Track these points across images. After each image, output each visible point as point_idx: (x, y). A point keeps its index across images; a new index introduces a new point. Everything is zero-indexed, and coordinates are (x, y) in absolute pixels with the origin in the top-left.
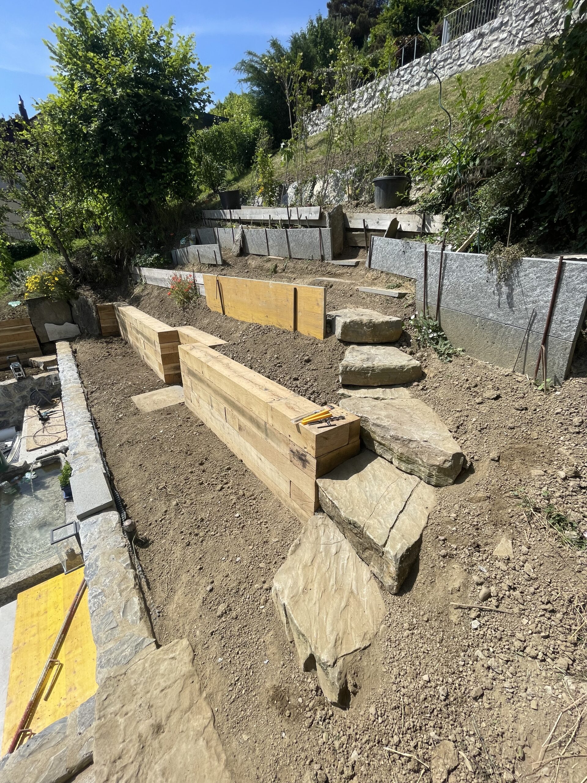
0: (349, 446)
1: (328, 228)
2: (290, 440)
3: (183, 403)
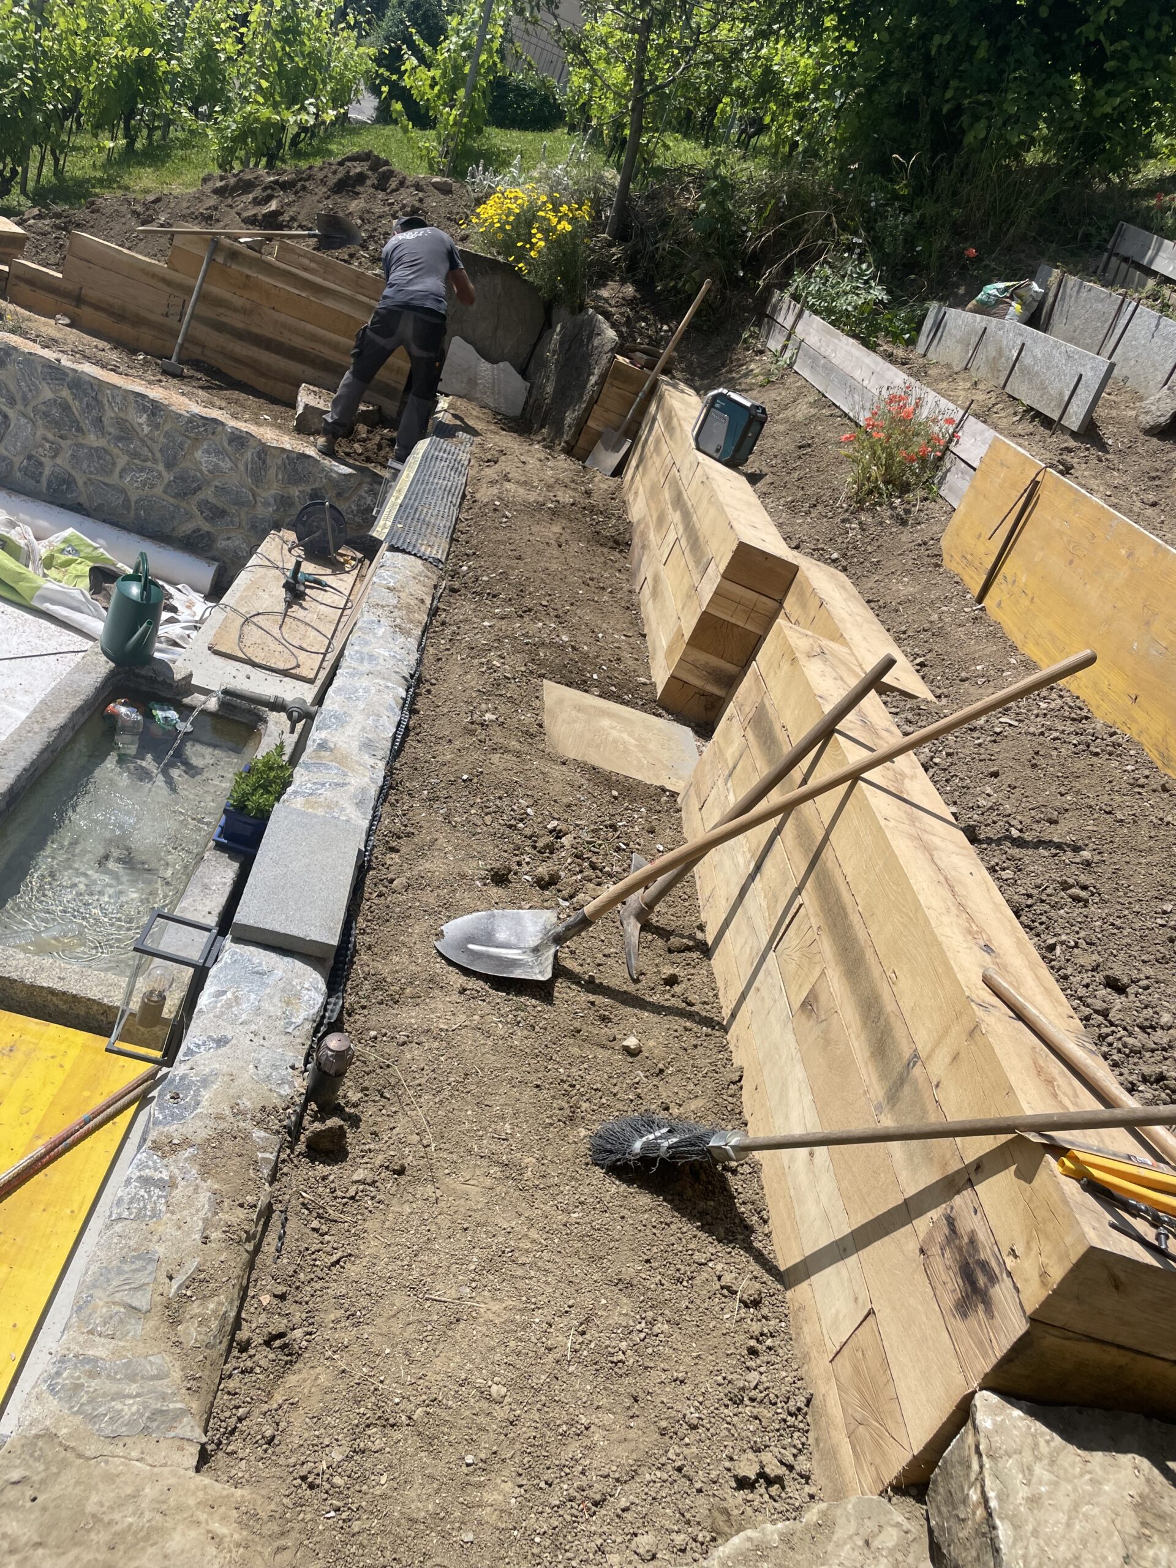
2: (970, 1184)
3: (674, 795)
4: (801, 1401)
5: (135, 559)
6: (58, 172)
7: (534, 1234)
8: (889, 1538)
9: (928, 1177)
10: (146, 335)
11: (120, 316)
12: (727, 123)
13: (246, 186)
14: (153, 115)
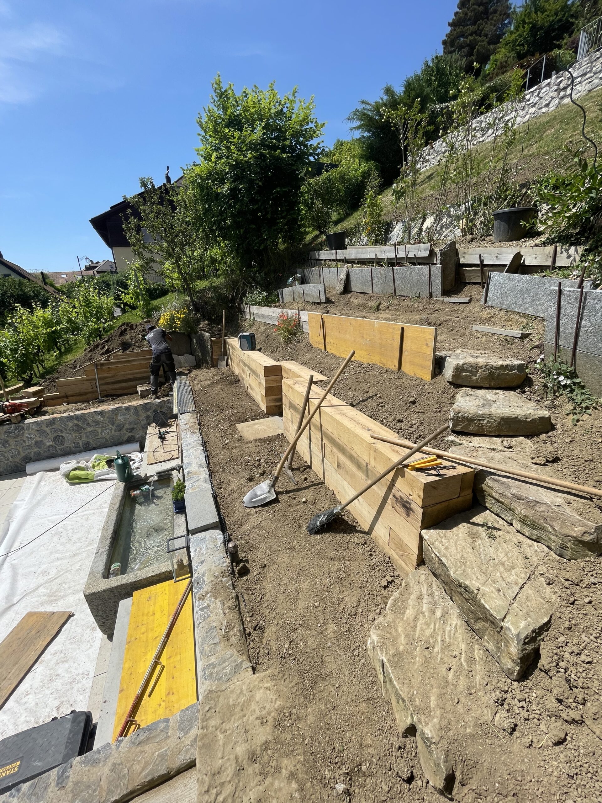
0: (460, 499)
1: (439, 265)
2: (394, 485)
3: (282, 434)
4: (387, 559)
5: (116, 453)
6: (44, 368)
7: (305, 561)
8: (423, 578)
9: (385, 489)
10: (89, 396)
11: (80, 395)
12: (209, 273)
13: (97, 346)
14: (63, 341)
